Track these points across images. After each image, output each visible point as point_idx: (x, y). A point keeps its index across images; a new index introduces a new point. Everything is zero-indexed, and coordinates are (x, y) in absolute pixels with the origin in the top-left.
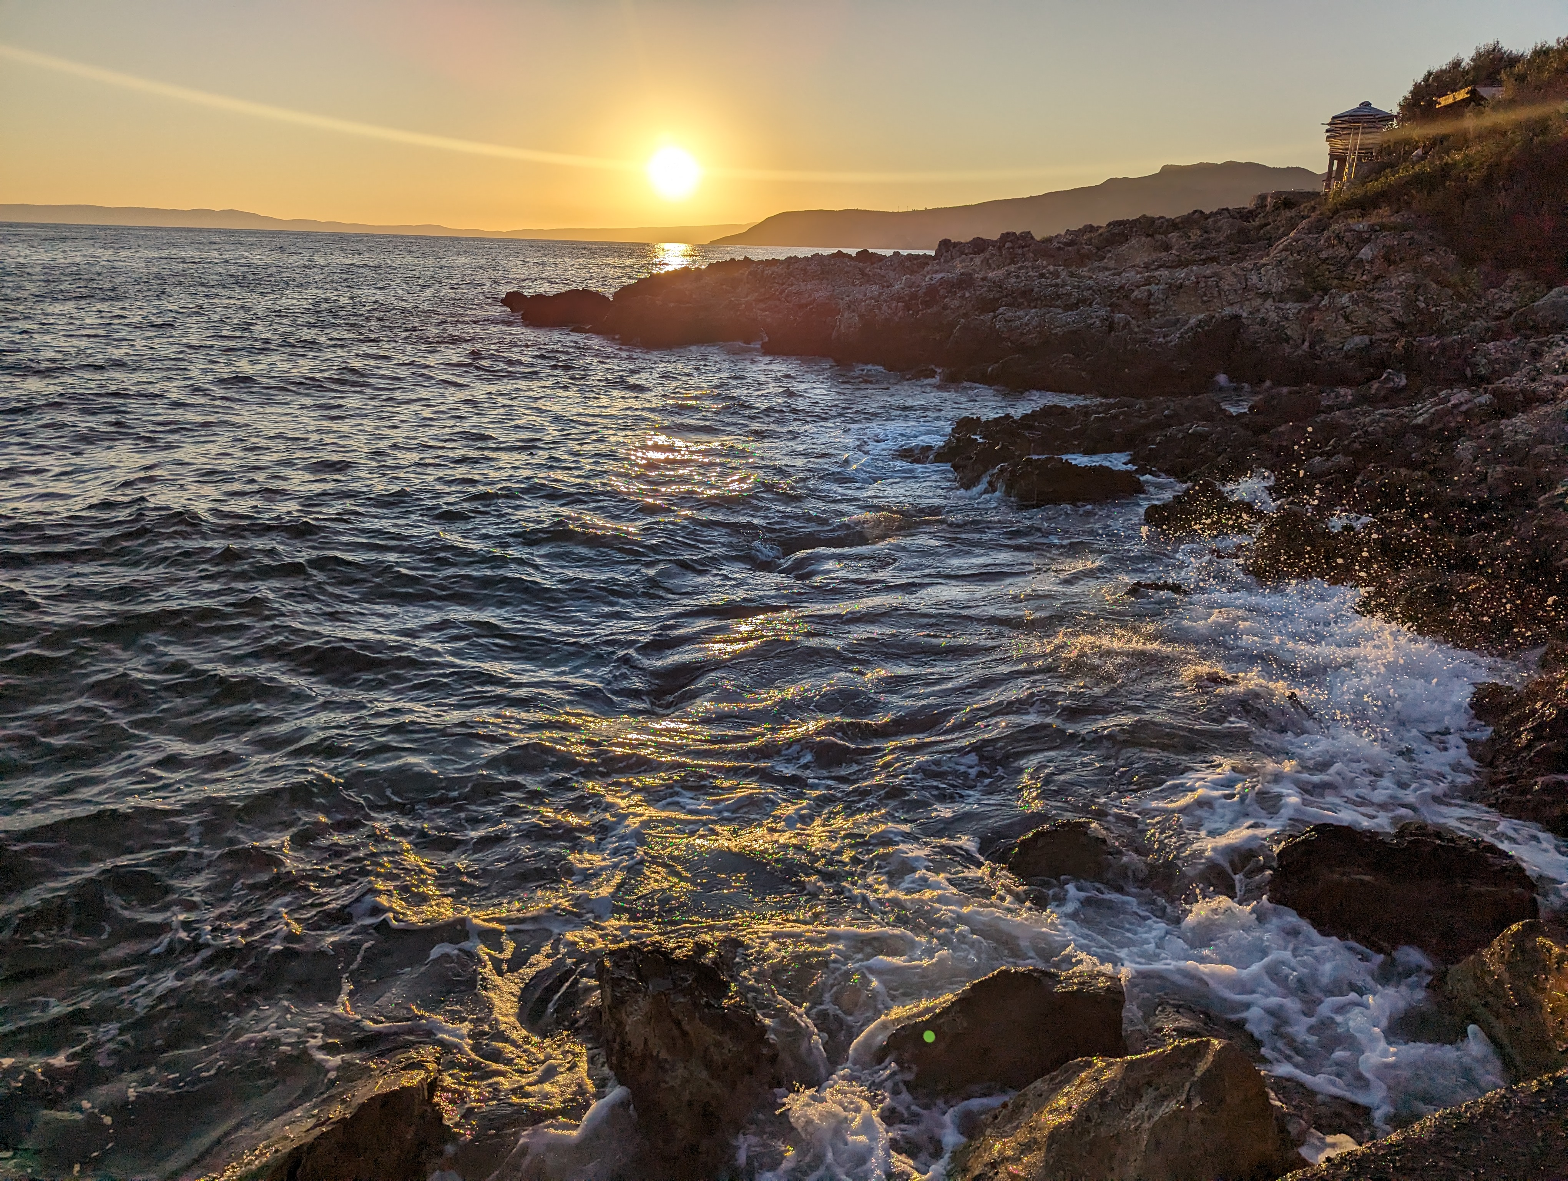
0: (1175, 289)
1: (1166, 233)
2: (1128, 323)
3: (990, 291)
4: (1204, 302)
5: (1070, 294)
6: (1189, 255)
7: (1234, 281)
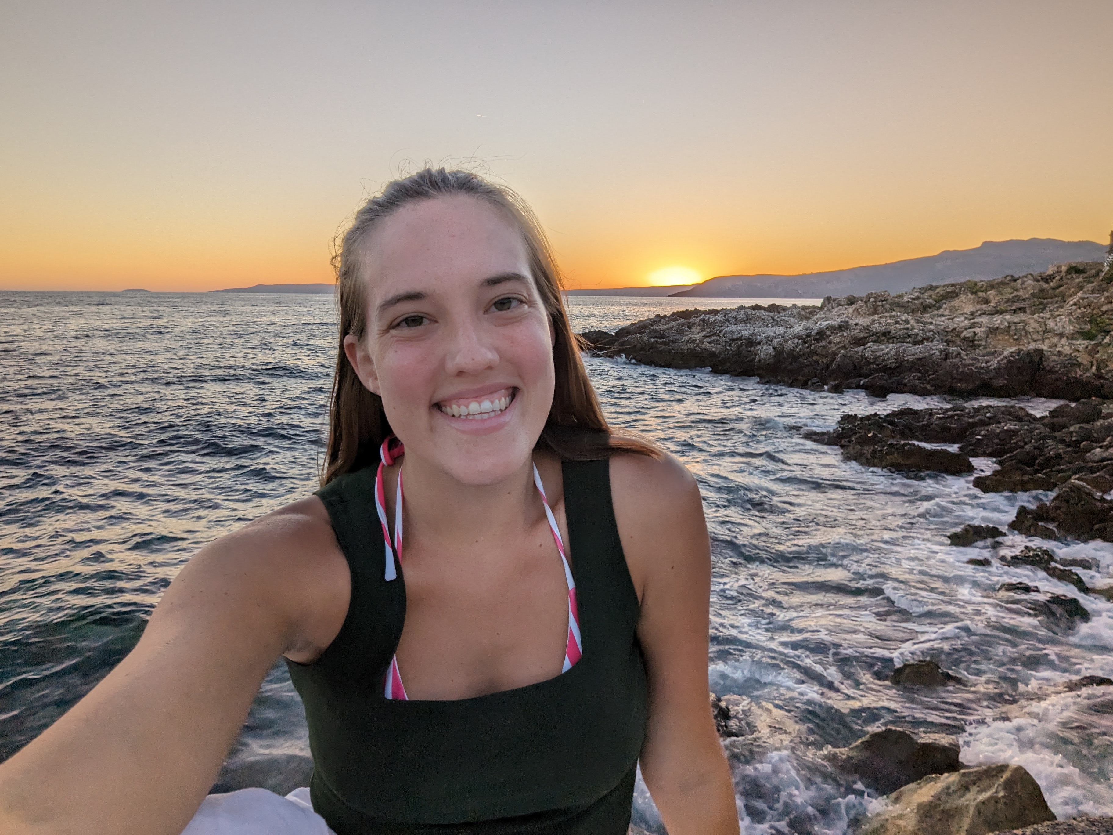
0: (993, 331)
1: (986, 291)
2: (959, 354)
3: (861, 331)
4: (1015, 340)
5: (918, 334)
6: (1002, 307)
7: (1036, 325)
